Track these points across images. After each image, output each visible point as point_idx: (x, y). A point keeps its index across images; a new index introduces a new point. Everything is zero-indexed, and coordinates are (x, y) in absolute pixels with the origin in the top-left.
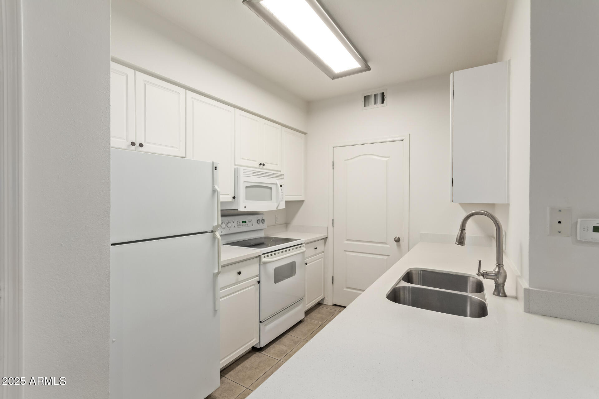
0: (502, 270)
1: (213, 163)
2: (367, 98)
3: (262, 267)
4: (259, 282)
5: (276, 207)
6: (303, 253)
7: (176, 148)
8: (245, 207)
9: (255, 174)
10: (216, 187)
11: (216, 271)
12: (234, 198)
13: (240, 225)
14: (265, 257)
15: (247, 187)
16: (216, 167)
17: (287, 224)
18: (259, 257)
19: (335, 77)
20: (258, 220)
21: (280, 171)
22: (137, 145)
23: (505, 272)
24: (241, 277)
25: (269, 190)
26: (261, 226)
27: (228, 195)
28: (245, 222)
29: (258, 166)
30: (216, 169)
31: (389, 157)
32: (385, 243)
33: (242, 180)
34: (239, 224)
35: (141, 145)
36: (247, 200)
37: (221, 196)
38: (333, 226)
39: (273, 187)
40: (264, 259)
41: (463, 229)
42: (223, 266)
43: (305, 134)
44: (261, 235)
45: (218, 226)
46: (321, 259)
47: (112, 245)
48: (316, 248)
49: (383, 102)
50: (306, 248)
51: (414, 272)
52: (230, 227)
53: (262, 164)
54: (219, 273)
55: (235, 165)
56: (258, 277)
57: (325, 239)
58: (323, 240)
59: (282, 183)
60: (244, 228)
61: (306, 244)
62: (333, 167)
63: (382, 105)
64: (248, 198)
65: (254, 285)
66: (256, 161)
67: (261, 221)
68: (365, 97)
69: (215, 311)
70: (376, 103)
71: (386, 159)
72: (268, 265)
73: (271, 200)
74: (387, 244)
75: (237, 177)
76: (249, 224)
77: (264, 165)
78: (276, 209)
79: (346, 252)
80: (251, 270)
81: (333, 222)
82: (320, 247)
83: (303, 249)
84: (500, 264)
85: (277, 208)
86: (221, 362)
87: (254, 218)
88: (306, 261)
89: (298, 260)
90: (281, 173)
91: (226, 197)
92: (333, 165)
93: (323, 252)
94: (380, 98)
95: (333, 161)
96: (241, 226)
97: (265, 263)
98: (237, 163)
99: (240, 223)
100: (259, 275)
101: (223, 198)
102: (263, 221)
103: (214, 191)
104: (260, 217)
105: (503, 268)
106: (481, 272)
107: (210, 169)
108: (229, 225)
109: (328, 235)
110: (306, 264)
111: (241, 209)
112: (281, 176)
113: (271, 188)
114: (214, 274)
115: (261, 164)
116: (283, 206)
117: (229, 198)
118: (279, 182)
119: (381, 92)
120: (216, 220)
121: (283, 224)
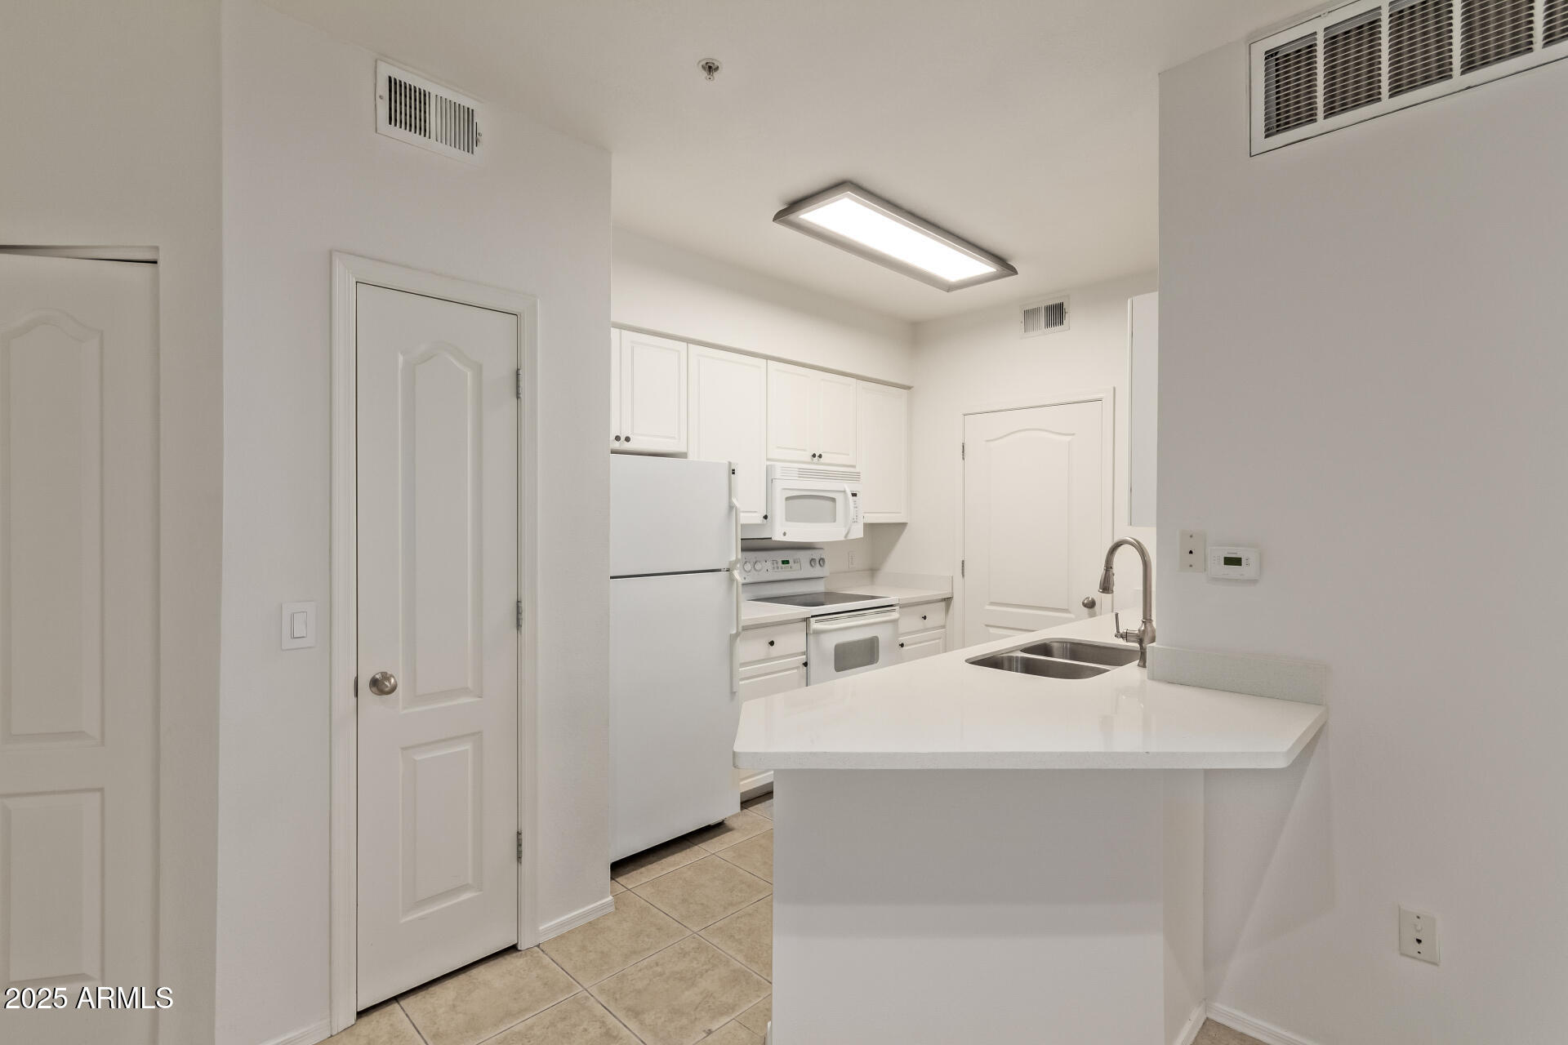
0: (1149, 629)
1: (730, 463)
2: (1029, 314)
3: (811, 638)
4: (806, 664)
5: (844, 534)
6: (894, 622)
7: (674, 438)
8: (785, 534)
9: (803, 474)
10: (734, 500)
11: (734, 632)
12: (766, 517)
13: (778, 568)
14: (816, 622)
15: (787, 499)
16: (734, 470)
17: (873, 571)
18: (806, 620)
19: (950, 288)
20: (812, 560)
21: (854, 467)
22: (623, 439)
23: (1154, 631)
24: (774, 651)
25: (829, 503)
26: (817, 571)
27: (755, 512)
28: (787, 562)
29: (808, 458)
30: (733, 473)
31: (1073, 434)
32: (1066, 611)
33: (779, 486)
34: (775, 565)
35: (628, 439)
36: (790, 521)
37: (742, 514)
38: (963, 575)
39: (839, 498)
40: (815, 625)
41: (1108, 567)
42: (745, 628)
43: (909, 388)
44: (819, 587)
45: (737, 561)
46: (937, 641)
47: (611, 578)
48: (925, 618)
49: (1061, 323)
50: (900, 613)
51: (1055, 645)
52: (760, 570)
53: (817, 455)
54: (737, 634)
55: (768, 460)
56: (804, 657)
57: (948, 600)
58: (943, 604)
59: (855, 488)
60: (785, 573)
61: (902, 606)
62: (963, 455)
63: (1059, 328)
64: (790, 517)
65: (797, 668)
66: (804, 450)
67: (817, 562)
68: (1026, 313)
69: (733, 693)
70: (1048, 325)
71: (1068, 438)
72: (823, 636)
73: (835, 521)
74: (1070, 612)
75: (770, 481)
76: (795, 566)
77: (820, 456)
78: (843, 539)
79: (989, 628)
80: (792, 642)
81: (963, 566)
82: (936, 616)
83: (894, 615)
84: (1147, 620)
85: (846, 537)
86: (742, 783)
87: (804, 556)
88: (902, 640)
89: (883, 635)
90: (857, 470)
91: (750, 516)
92: (963, 452)
93: (943, 627)
94: (1056, 314)
95: (963, 444)
96: (780, 569)
97: (818, 633)
98: (769, 457)
99: (777, 563)
100: (805, 653)
101: (745, 518)
102: (822, 561)
103: (731, 507)
104: (816, 555)
105: (1152, 626)
106: (1121, 631)
107: (725, 473)
108: (758, 566)
109: (953, 593)
110: (902, 645)
111: (778, 537)
112: (856, 477)
113: (833, 500)
114: (731, 635)
115: (814, 456)
116: (858, 532)
117: (758, 520)
118: (849, 488)
119: (1058, 302)
120: (735, 553)
121: (864, 570)
